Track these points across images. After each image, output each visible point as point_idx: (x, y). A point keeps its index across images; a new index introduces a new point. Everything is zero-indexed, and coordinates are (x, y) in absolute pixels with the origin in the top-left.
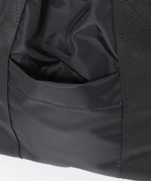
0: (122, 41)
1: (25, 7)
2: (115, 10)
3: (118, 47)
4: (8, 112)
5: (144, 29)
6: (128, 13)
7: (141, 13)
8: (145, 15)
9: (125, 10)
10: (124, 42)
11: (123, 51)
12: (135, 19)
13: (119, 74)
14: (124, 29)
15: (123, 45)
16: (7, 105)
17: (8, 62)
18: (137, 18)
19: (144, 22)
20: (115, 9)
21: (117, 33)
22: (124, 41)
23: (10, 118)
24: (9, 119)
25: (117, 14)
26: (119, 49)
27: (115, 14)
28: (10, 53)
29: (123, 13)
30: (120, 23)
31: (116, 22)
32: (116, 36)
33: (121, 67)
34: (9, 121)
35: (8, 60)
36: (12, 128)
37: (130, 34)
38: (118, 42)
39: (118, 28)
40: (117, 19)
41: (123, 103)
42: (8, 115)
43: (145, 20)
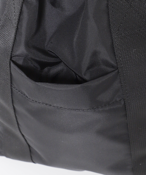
0: (119, 38)
1: (22, 8)
2: (111, 7)
3: (115, 44)
4: (14, 115)
5: (141, 25)
6: (124, 9)
7: (138, 9)
8: (142, 11)
9: (120, 6)
10: (120, 39)
11: (120, 48)
12: (131, 15)
13: (118, 72)
14: (120, 26)
15: (120, 42)
16: (13, 108)
17: (10, 64)
18: (134, 13)
19: (141, 17)
20: (110, 5)
21: (113, 30)
22: (120, 37)
23: (17, 121)
24: (16, 123)
25: (112, 10)
26: (116, 46)
27: (111, 11)
28: (11, 55)
29: (119, 9)
30: (116, 20)
31: (111, 18)
32: (113, 33)
33: (119, 64)
34: (17, 125)
35: (10, 62)
36: (21, 132)
37: (127, 31)
38: (114, 39)
39: (114, 24)
40: (113, 16)
41: (125, 101)
42: (15, 118)
43: (142, 16)
